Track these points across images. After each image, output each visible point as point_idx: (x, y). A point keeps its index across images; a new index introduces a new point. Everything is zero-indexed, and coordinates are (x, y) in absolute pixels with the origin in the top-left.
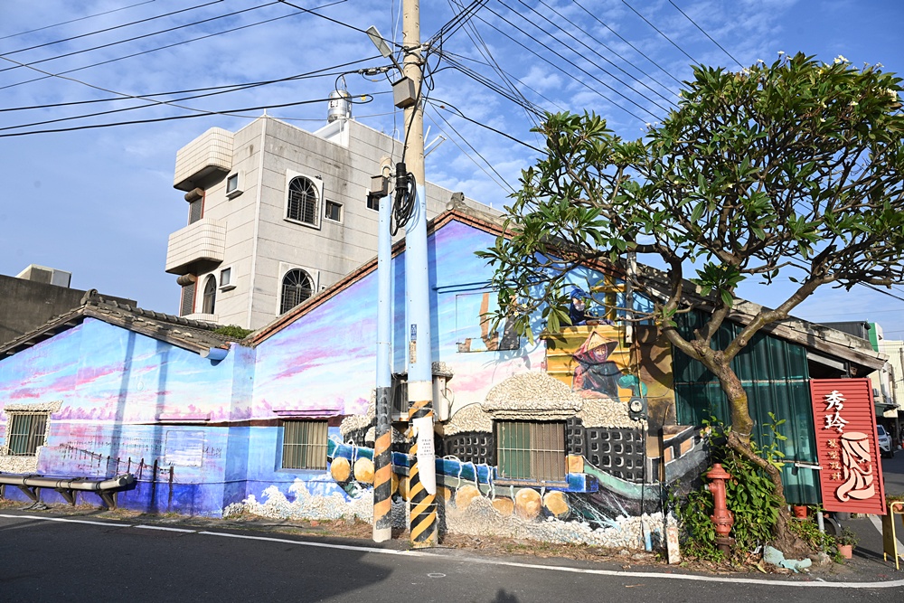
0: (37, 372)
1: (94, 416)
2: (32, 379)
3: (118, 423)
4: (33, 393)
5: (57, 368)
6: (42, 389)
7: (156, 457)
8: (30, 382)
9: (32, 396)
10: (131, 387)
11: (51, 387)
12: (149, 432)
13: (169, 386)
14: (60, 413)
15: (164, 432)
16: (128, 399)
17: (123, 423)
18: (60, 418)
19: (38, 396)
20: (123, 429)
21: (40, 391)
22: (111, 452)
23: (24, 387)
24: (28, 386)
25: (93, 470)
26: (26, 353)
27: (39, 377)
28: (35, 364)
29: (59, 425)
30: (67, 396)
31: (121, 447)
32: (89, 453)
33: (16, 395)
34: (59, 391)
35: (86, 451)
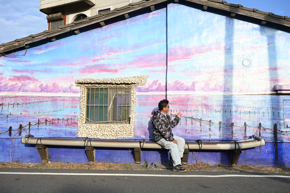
0: (111, 50)
1: (196, 88)
2: (105, 56)
3: (227, 94)
4: (110, 68)
5: (136, 47)
6: (120, 65)
7: (275, 122)
8: (104, 59)
9: (109, 71)
10: (236, 62)
11: (131, 63)
12: (265, 101)
13: (280, 63)
14: (147, 86)
15: (281, 101)
16: (235, 73)
17: (233, 94)
18: (147, 90)
19: (116, 71)
20: (234, 99)
21: (118, 67)
22: (223, 118)
23: (96, 63)
24: (101, 62)
25: (203, 134)
26: (95, 33)
27: (113, 55)
28: (108, 43)
29: (149, 96)
30: (152, 71)
31: (234, 114)
32: (196, 119)
33: (89, 70)
34: (142, 67)
35: (192, 118)
